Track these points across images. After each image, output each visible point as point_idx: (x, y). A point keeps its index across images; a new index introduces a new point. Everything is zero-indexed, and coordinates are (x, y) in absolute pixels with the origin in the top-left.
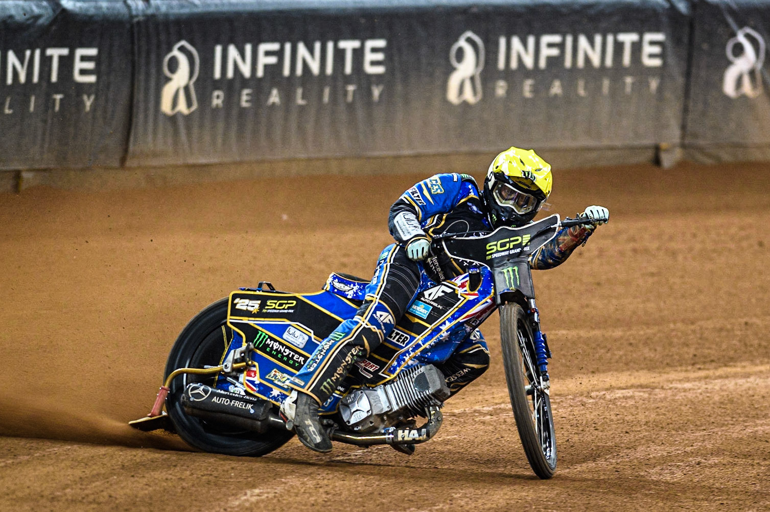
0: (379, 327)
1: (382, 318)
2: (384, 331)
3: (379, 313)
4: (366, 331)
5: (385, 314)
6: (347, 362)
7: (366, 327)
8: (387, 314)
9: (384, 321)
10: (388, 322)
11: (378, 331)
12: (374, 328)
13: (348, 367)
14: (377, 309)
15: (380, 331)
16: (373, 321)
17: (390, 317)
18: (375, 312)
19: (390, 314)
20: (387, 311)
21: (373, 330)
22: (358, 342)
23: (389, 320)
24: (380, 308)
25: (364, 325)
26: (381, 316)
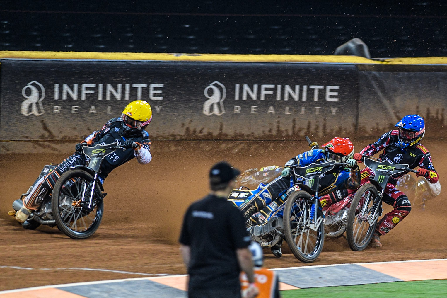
0: (263, 198)
1: (265, 195)
2: (266, 201)
3: (264, 193)
4: (257, 199)
5: (267, 194)
6: (247, 213)
7: (258, 197)
8: (268, 194)
9: (266, 197)
10: (268, 197)
11: (262, 200)
12: (261, 199)
13: (248, 215)
14: (265, 191)
15: (263, 200)
16: (261, 196)
17: (269, 195)
18: (263, 193)
19: (269, 194)
20: (268, 193)
21: (260, 199)
22: (253, 203)
23: (269, 197)
24: (266, 191)
25: (257, 196)
26: (265, 194)
